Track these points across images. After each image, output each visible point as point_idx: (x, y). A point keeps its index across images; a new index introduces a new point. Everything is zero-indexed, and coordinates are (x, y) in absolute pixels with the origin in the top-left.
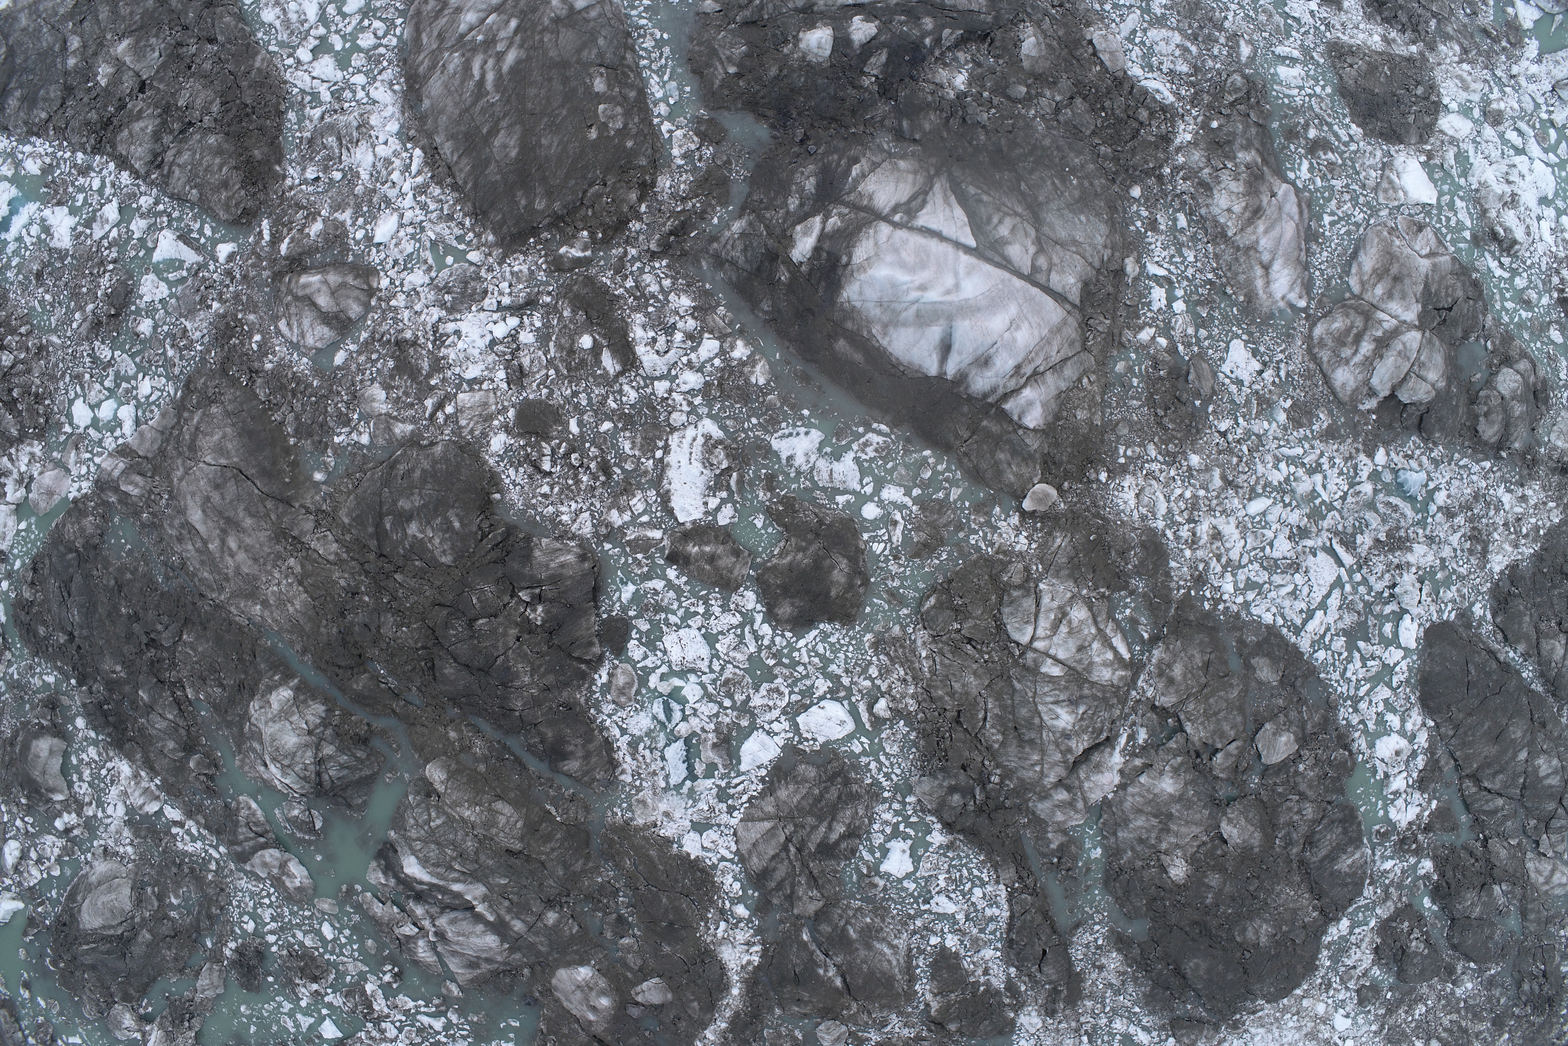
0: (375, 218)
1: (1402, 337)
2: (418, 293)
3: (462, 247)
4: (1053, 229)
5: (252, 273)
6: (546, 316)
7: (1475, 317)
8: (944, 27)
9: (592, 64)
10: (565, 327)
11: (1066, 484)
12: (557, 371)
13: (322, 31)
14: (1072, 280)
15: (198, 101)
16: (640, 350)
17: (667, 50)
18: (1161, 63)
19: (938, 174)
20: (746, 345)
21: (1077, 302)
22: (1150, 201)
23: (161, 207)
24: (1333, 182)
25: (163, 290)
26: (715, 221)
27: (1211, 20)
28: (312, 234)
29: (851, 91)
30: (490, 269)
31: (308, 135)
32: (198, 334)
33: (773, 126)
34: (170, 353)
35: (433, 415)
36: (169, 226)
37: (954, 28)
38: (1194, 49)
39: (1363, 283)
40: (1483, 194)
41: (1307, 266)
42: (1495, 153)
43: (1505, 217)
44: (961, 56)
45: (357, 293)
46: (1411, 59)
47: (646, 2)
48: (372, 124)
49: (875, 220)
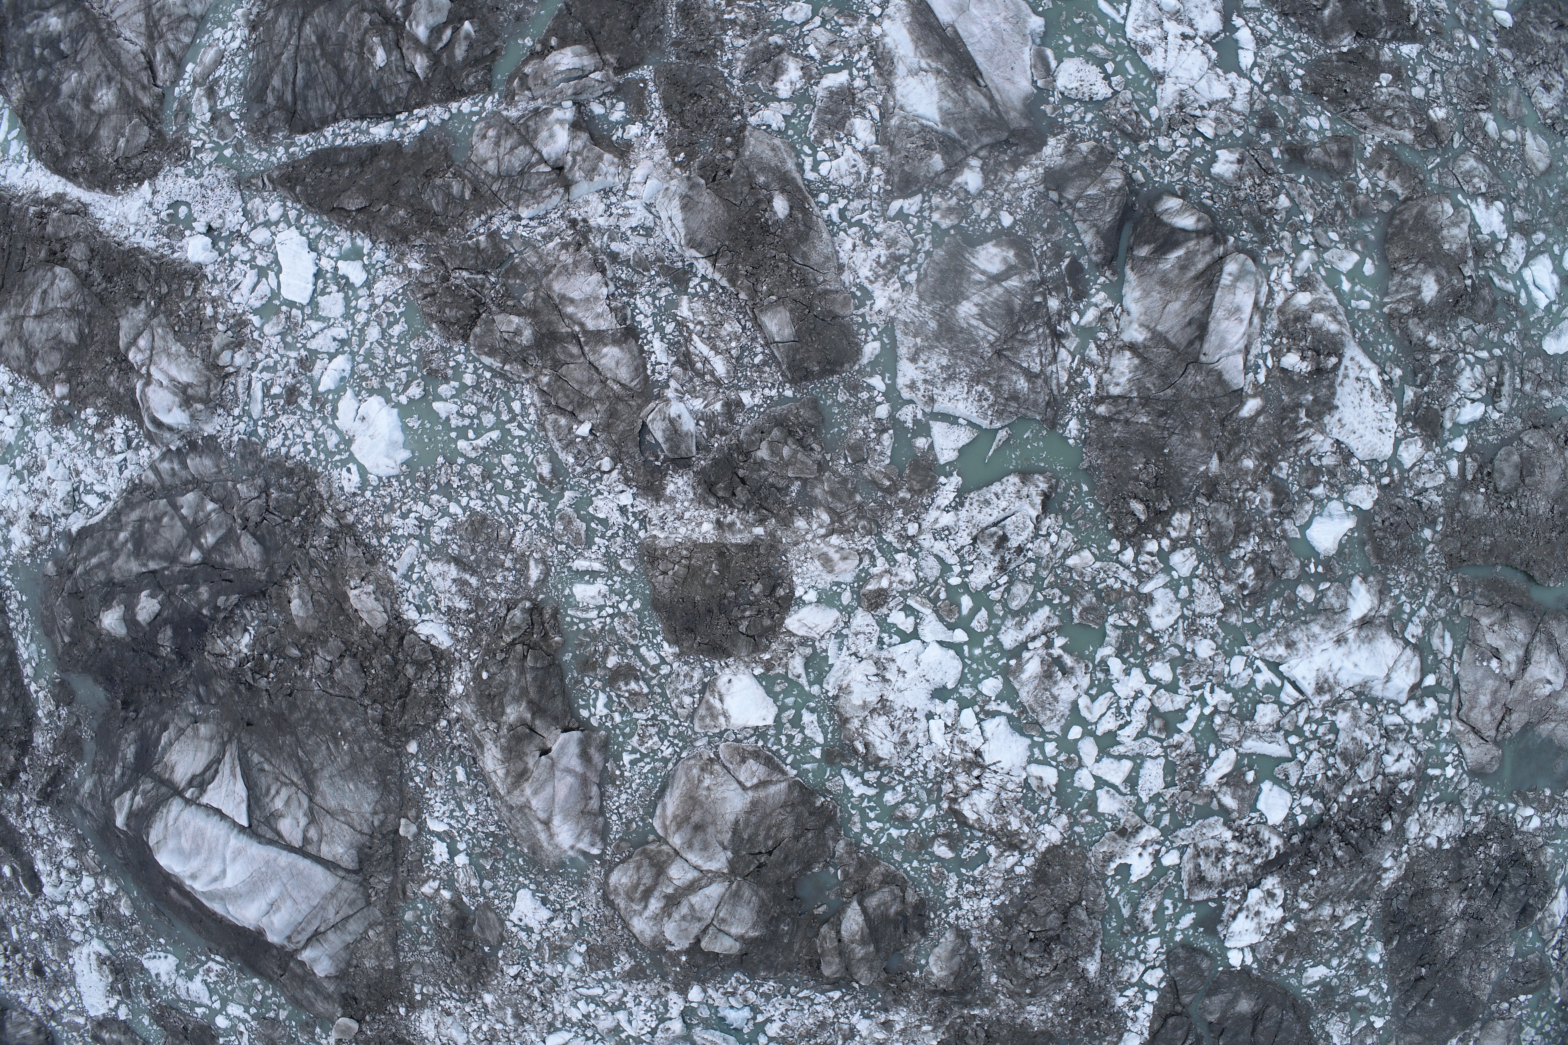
1: (692, 898)
4: (324, 799)
7: (820, 845)
8: (219, 594)
11: (368, 1018)
14: (340, 850)
16: (44, 879)
18: (437, 602)
19: (230, 741)
20: (112, 884)
21: (353, 866)
24: (636, 715)
26: (76, 776)
27: (497, 540)
29: (153, 661)
33: (104, 689)
37: (230, 597)
38: (474, 581)
39: (665, 827)
40: (842, 701)
41: (602, 811)
42: (866, 647)
43: (871, 727)
44: (247, 614)
46: (754, 547)
47: (8, 563)
49: (172, 796)
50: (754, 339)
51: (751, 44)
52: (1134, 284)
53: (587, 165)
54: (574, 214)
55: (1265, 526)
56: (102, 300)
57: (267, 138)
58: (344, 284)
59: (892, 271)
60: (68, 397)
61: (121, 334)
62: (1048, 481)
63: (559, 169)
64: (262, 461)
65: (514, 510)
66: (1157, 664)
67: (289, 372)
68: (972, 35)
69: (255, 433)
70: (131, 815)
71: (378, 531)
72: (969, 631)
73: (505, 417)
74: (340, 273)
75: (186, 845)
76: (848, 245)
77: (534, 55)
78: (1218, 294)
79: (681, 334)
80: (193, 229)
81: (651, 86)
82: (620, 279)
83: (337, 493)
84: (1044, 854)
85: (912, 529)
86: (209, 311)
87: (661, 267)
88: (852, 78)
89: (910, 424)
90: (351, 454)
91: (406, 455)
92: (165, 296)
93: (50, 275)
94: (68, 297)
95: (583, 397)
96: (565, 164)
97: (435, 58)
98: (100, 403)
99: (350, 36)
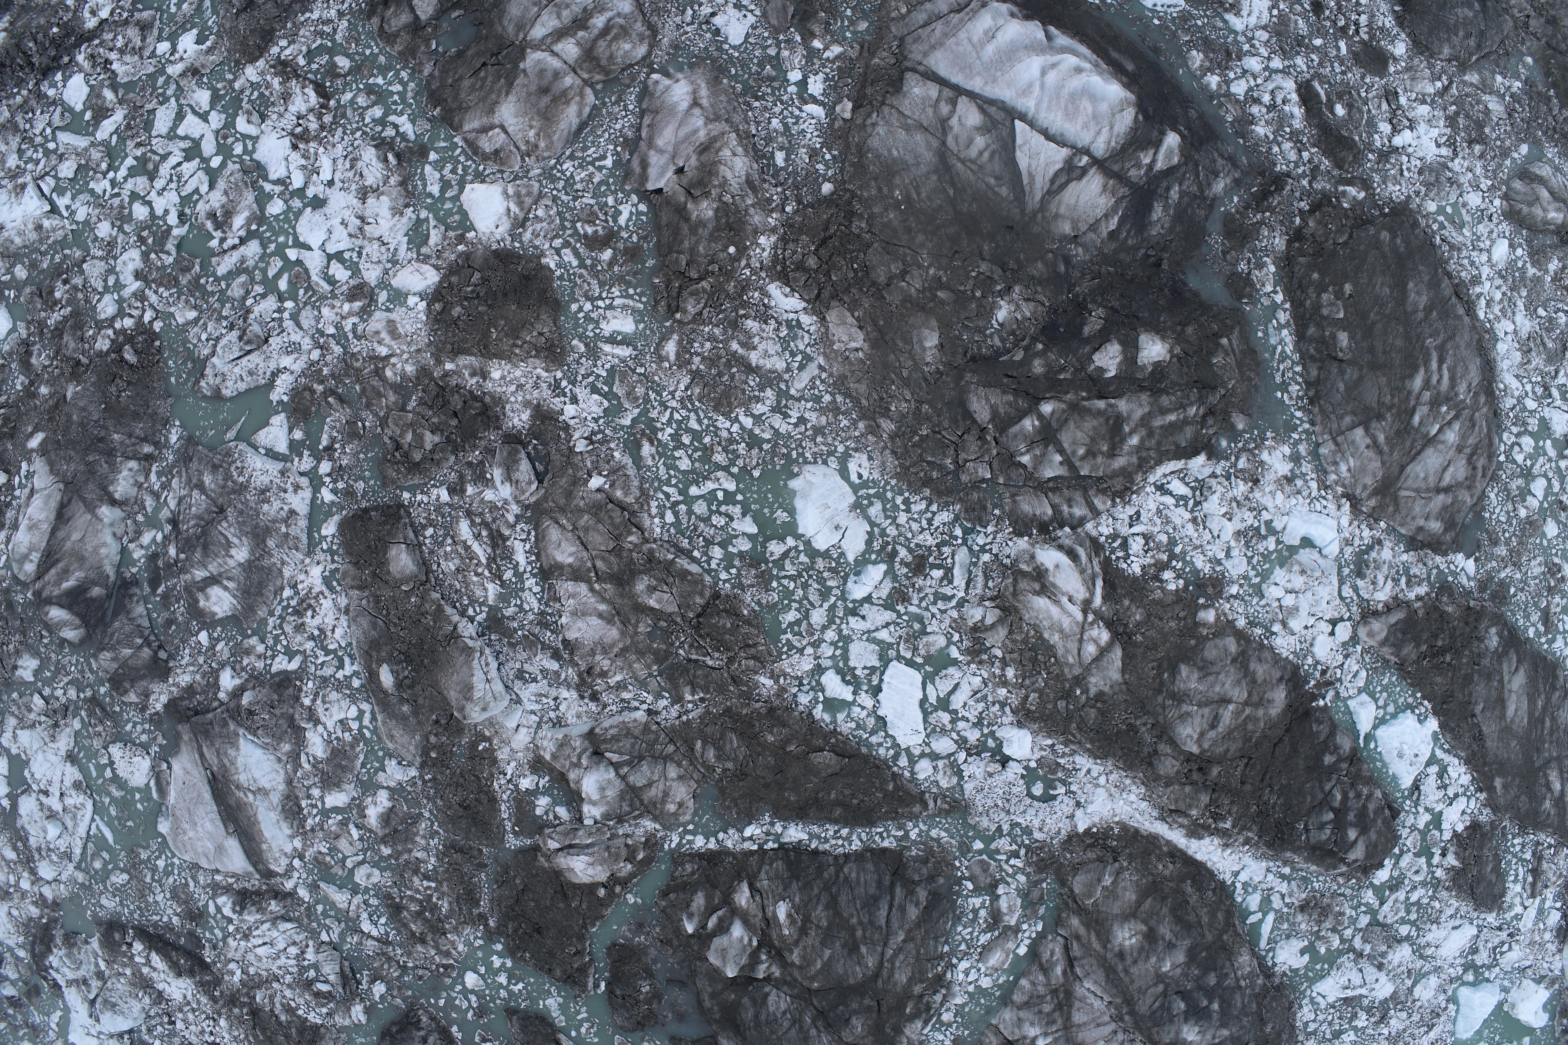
1: (559, 25)
2: (1471, 187)
3: (1441, 218)
4: (928, 143)
6: (1371, 143)
7: (444, 72)
8: (1021, 363)
9: (1350, 362)
10: (1356, 128)
12: (1360, 96)
14: (916, 90)
16: (1294, 97)
17: (1278, 379)
19: (1035, 213)
20: (1208, 84)
21: (908, 75)
24: (592, 202)
26: (1236, 199)
27: (705, 385)
28: (1555, 262)
29: (1116, 304)
30: (1417, 193)
33: (1185, 284)
37: (1011, 360)
38: (735, 346)
39: (582, 95)
40: (401, 202)
41: (642, 114)
42: (372, 249)
43: (379, 175)
44: (997, 342)
45: (1518, 198)
46: (456, 352)
47: (1296, 436)
48: (1519, 354)
49: (1106, 160)
50: (432, 552)
51: (410, 851)
52: (106, 562)
53: (567, 751)
54: (593, 706)
55: (41, 333)
56: (1143, 707)
57: (930, 852)
58: (847, 675)
59: (303, 601)
60: (1199, 608)
61: (1120, 663)
62: (199, 390)
63: (598, 754)
64: (961, 500)
65: (684, 413)
66: (141, 218)
67: (920, 590)
68: (212, 821)
69: (966, 532)
70: (1157, 146)
72: (285, 258)
74: (851, 688)
75: (1086, 106)
76: (339, 632)
77: (625, 883)
78: (44, 544)
79: (498, 567)
80: (1026, 768)
81: (508, 826)
82: (552, 632)
83: (876, 454)
84: (261, 56)
85: (316, 355)
86: (1010, 673)
87: (511, 637)
88: (322, 798)
90: (855, 492)
91: (794, 484)
92: (1062, 698)
93: (1206, 746)
94: (1184, 717)
95: (595, 515)
96: (590, 758)
97: (727, 901)
98: (1158, 594)
99: (817, 944)
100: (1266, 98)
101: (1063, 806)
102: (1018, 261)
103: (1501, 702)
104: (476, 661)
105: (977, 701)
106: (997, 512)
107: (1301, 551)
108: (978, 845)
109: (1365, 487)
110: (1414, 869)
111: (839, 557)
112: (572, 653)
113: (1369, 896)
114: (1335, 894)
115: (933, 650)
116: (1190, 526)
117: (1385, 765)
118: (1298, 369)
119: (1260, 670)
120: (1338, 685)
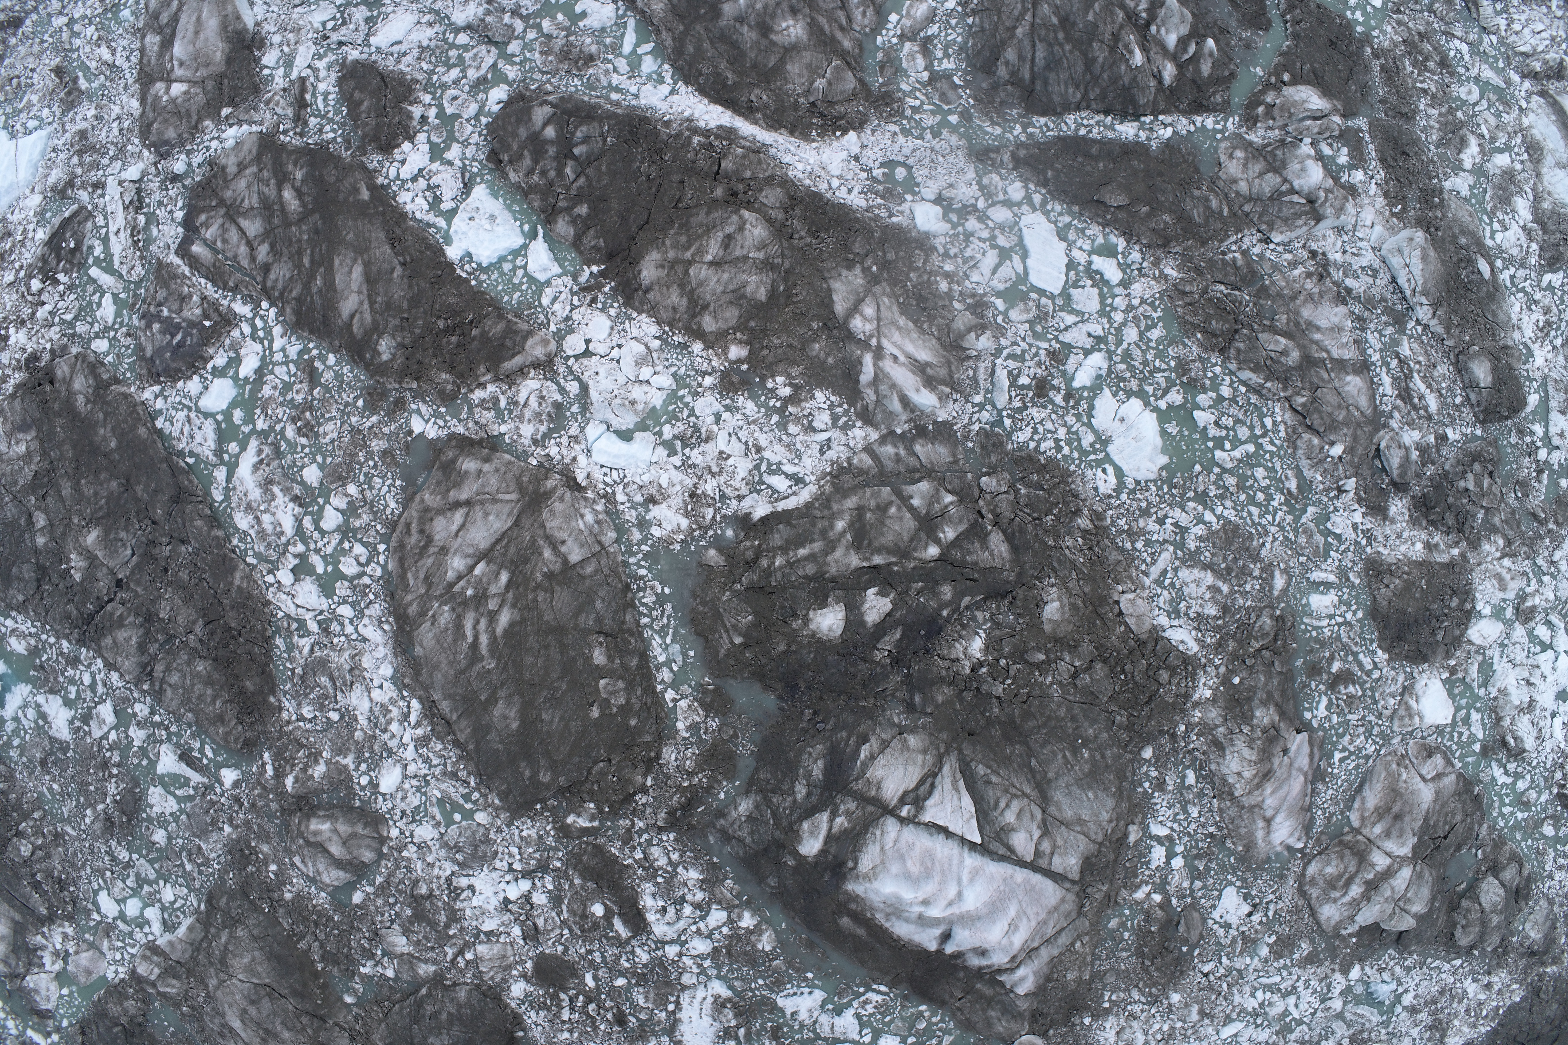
0: (377, 765)
1: (1392, 881)
2: (428, 847)
3: (468, 806)
4: (1059, 809)
5: (260, 803)
6: (558, 879)
7: (1468, 829)
8: (962, 595)
9: (589, 633)
10: (577, 893)
11: (1051, 1032)
12: (570, 929)
13: (300, 548)
14: (1072, 862)
15: (180, 620)
16: (651, 917)
17: (668, 607)
18: (1189, 607)
19: (947, 752)
20: (753, 916)
21: (1077, 877)
22: (1159, 761)
23: (157, 718)
24: (1350, 717)
25: (171, 805)
26: (722, 796)
27: (1247, 549)
28: (316, 775)
29: (862, 666)
30: (499, 830)
31: (299, 671)
32: (213, 855)
33: (780, 697)
34: (189, 867)
35: (453, 961)
36: (169, 739)
37: (973, 595)
38: (1225, 588)
39: (1363, 819)
40: (1500, 702)
41: (1312, 807)
43: (1519, 725)
44: (980, 615)
45: (368, 841)
46: (1451, 565)
47: (645, 548)
48: (365, 665)
49: (882, 815)
50: (1455, 382)
51: (1441, 115)
53: (1337, 204)
54: (1314, 246)
56: (805, 256)
57: (1000, 113)
58: (1099, 280)
60: (748, 360)
61: (835, 297)
63: (1311, 202)
64: (1007, 454)
65: (1264, 522)
69: (999, 422)
70: (830, 838)
71: (1132, 534)
73: (1258, 432)
74: (1094, 267)
75: (913, 868)
76: (1517, 308)
77: (1268, 86)
79: (1403, 371)
81: (1367, 138)
82: (1355, 313)
83: (1090, 493)
85: (1556, 556)
86: (944, 286)
87: (1386, 308)
88: (1513, 161)
89: (1556, 467)
90: (1107, 455)
91: (1164, 460)
92: (890, 262)
93: (735, 217)
94: (762, 246)
95: (1333, 421)
96: (1318, 198)
97: (1180, 67)
98: (795, 371)
99: (1101, 25)
100: (688, 910)
101: (873, 157)
102: (961, 700)
103: (371, 280)
104: (1420, 283)
105: (972, 258)
106: (970, 445)
107: (631, 426)
108: (954, 119)
109: (562, 499)
110: (459, 101)
111: (1117, 392)
112: (1339, 293)
113: (512, 72)
114: (554, 73)
115: (1021, 306)
116: (763, 443)
117: (509, 208)
118: (645, 620)
119: (675, 298)
120: (575, 288)
